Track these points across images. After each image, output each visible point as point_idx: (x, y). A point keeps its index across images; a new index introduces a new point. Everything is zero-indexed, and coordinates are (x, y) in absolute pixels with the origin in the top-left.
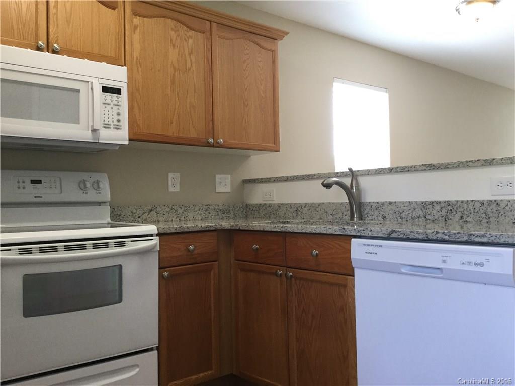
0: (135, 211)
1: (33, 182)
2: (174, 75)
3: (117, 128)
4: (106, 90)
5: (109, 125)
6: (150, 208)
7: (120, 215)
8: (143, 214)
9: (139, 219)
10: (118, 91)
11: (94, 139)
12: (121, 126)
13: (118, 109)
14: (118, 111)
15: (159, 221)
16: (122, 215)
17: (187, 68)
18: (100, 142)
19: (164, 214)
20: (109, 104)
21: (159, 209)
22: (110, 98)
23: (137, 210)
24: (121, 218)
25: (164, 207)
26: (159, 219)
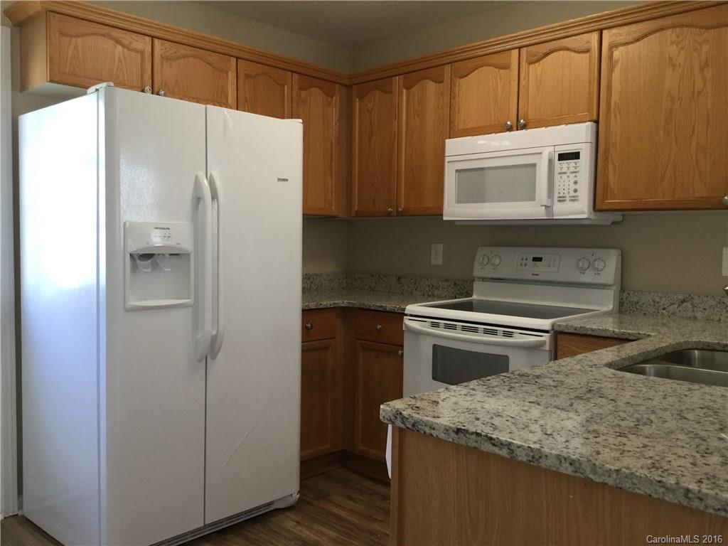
0: (657, 299)
1: (535, 259)
2: (671, 108)
3: (574, 199)
4: (562, 157)
5: (564, 197)
6: (681, 297)
7: (637, 303)
8: (670, 305)
9: (664, 311)
10: (576, 156)
11: (547, 215)
12: (577, 196)
13: (576, 176)
14: (575, 179)
15: (695, 318)
16: (640, 304)
17: (696, 92)
18: (555, 218)
19: (705, 309)
20: (565, 173)
21: (696, 300)
22: (567, 165)
23: (661, 298)
24: (638, 307)
25: (705, 299)
26: (697, 315)
